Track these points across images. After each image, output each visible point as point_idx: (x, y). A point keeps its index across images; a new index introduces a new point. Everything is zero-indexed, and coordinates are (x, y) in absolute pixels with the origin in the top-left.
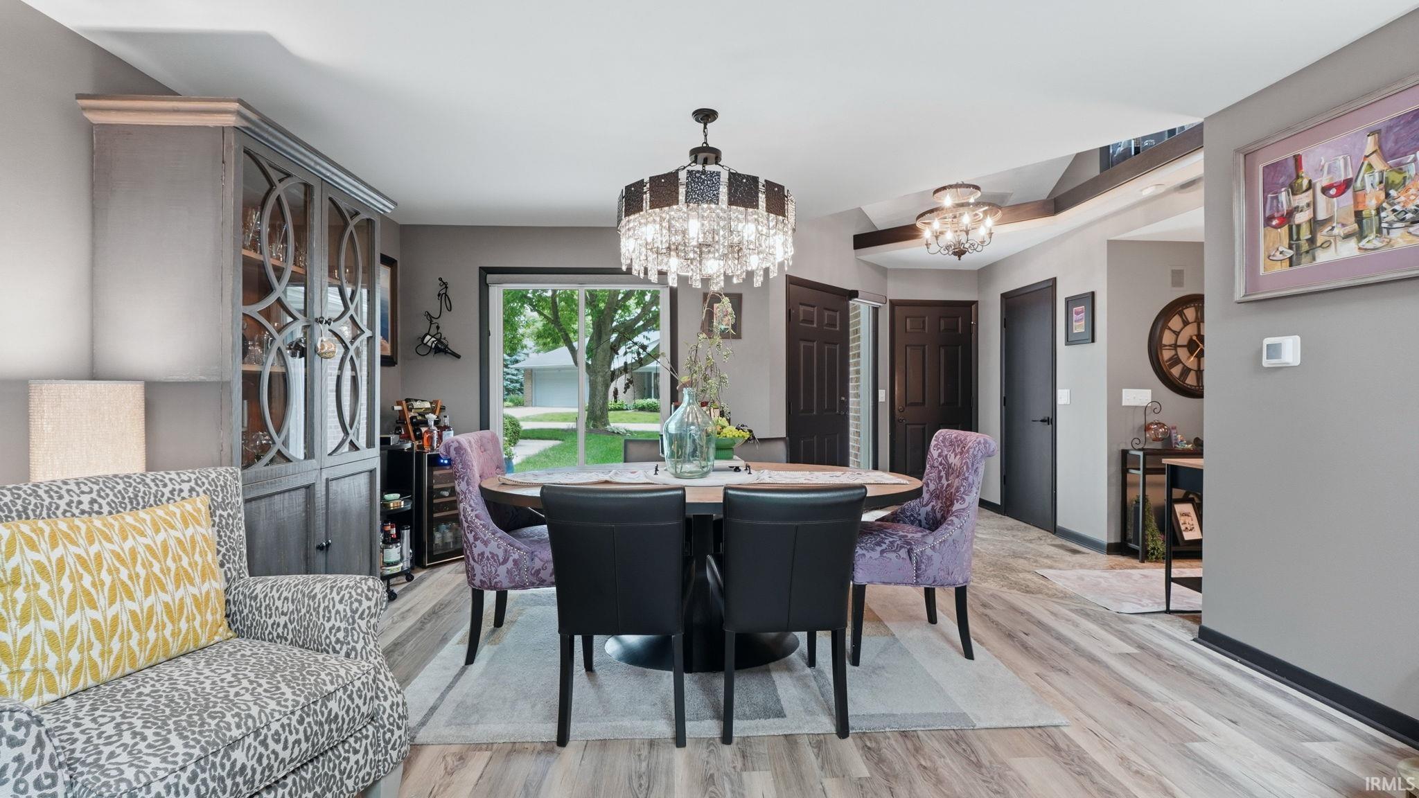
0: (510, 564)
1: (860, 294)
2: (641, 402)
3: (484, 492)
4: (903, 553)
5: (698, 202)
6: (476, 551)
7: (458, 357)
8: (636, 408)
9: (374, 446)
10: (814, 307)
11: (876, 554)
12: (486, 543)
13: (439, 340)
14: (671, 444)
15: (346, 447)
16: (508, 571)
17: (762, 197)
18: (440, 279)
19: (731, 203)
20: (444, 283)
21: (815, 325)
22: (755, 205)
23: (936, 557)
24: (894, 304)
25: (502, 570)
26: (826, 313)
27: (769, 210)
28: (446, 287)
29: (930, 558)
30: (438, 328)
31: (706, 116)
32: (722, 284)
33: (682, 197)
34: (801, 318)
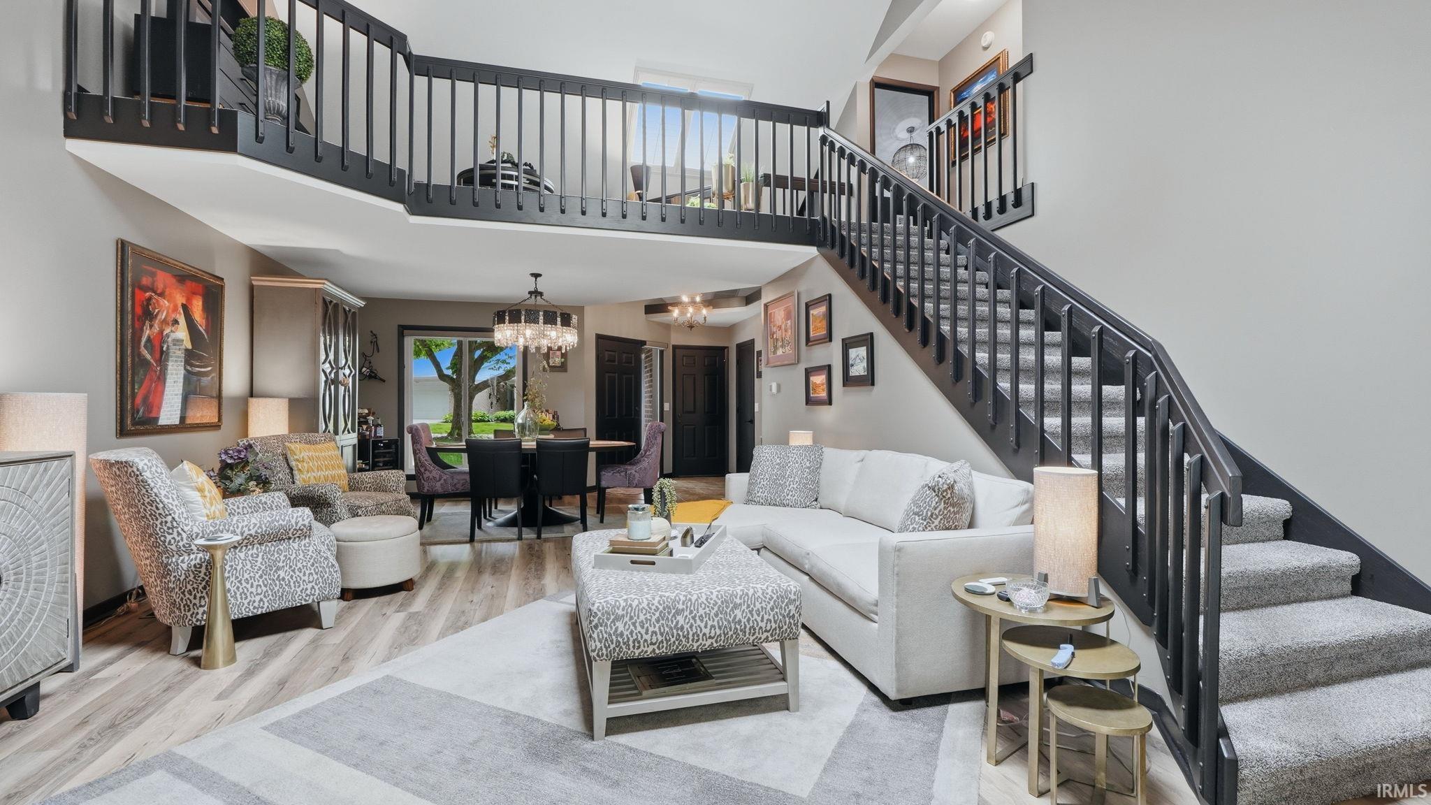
0: (442, 481)
1: (647, 343)
2: (503, 414)
3: (427, 448)
4: (623, 474)
5: (530, 323)
6: (425, 476)
7: (384, 381)
8: (498, 419)
9: (355, 432)
10: (615, 352)
11: (611, 474)
12: (431, 472)
13: (371, 371)
14: (518, 428)
15: (346, 432)
16: (441, 484)
17: (559, 319)
18: (371, 332)
19: (545, 323)
20: (374, 335)
21: (616, 363)
22: (556, 324)
23: (637, 475)
24: (675, 347)
25: (438, 484)
26: (624, 355)
27: (562, 325)
28: (376, 338)
29: (634, 476)
30: (370, 363)
31: (536, 276)
32: (546, 351)
33: (523, 321)
34: (606, 359)
